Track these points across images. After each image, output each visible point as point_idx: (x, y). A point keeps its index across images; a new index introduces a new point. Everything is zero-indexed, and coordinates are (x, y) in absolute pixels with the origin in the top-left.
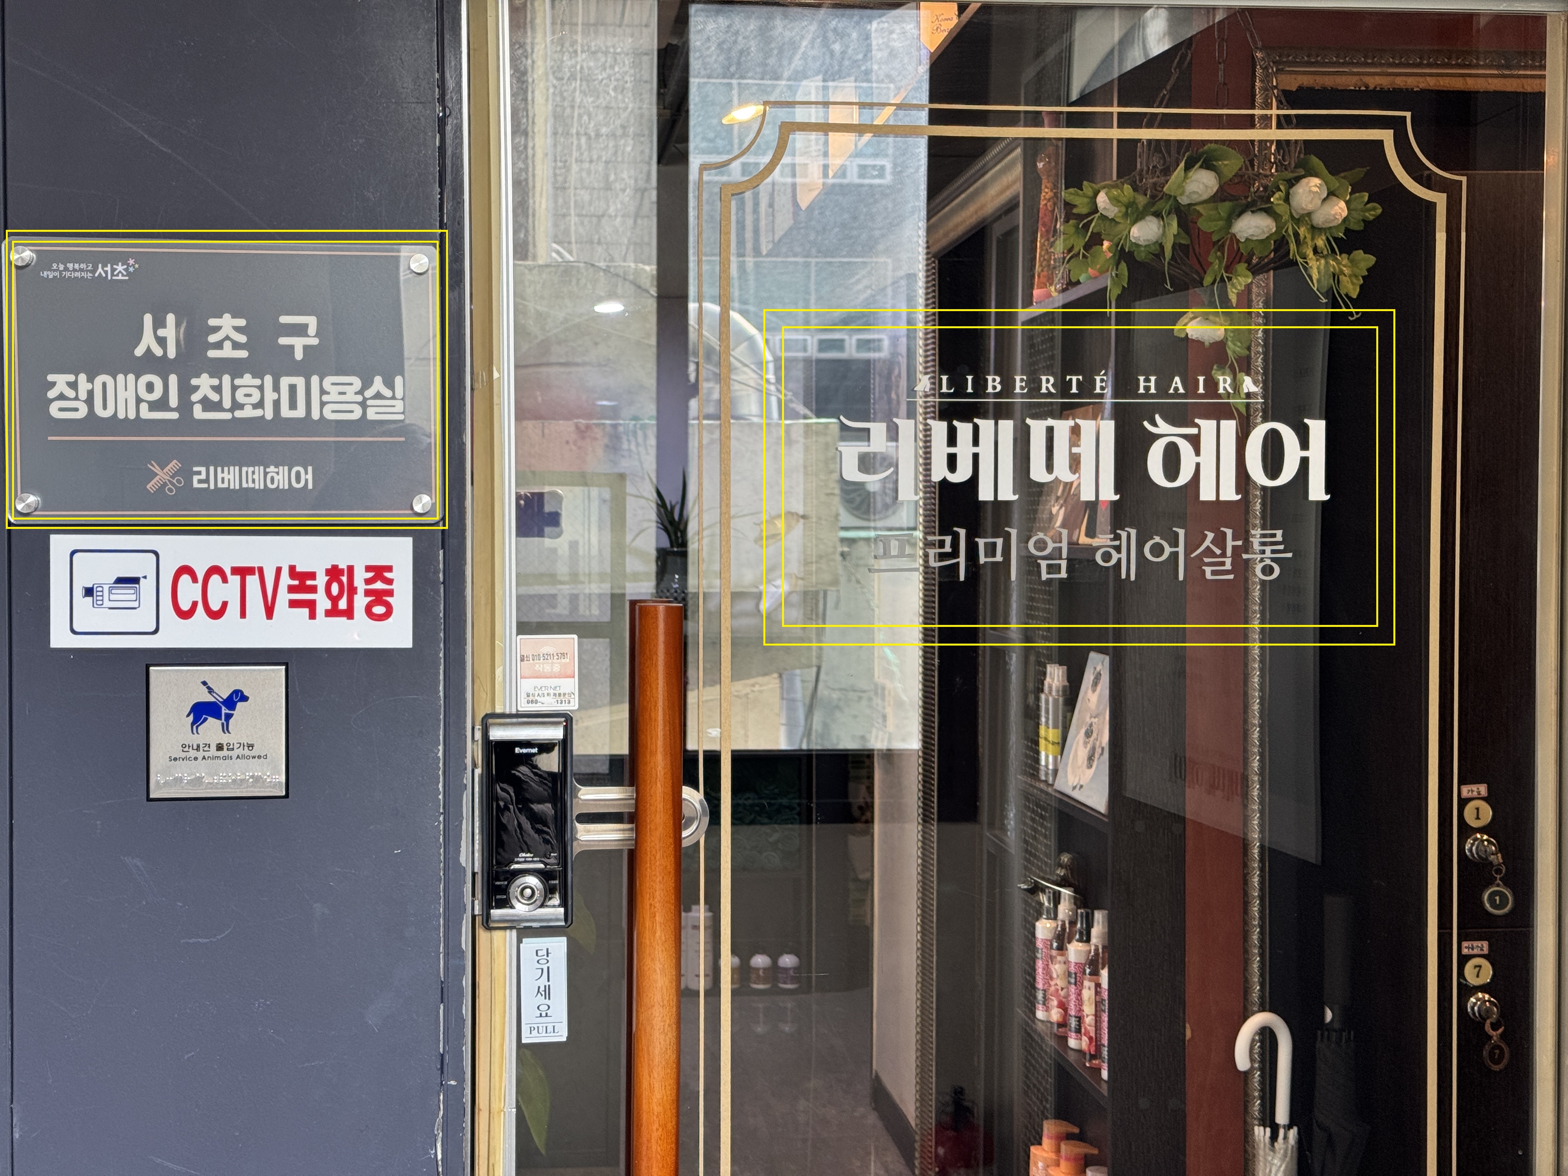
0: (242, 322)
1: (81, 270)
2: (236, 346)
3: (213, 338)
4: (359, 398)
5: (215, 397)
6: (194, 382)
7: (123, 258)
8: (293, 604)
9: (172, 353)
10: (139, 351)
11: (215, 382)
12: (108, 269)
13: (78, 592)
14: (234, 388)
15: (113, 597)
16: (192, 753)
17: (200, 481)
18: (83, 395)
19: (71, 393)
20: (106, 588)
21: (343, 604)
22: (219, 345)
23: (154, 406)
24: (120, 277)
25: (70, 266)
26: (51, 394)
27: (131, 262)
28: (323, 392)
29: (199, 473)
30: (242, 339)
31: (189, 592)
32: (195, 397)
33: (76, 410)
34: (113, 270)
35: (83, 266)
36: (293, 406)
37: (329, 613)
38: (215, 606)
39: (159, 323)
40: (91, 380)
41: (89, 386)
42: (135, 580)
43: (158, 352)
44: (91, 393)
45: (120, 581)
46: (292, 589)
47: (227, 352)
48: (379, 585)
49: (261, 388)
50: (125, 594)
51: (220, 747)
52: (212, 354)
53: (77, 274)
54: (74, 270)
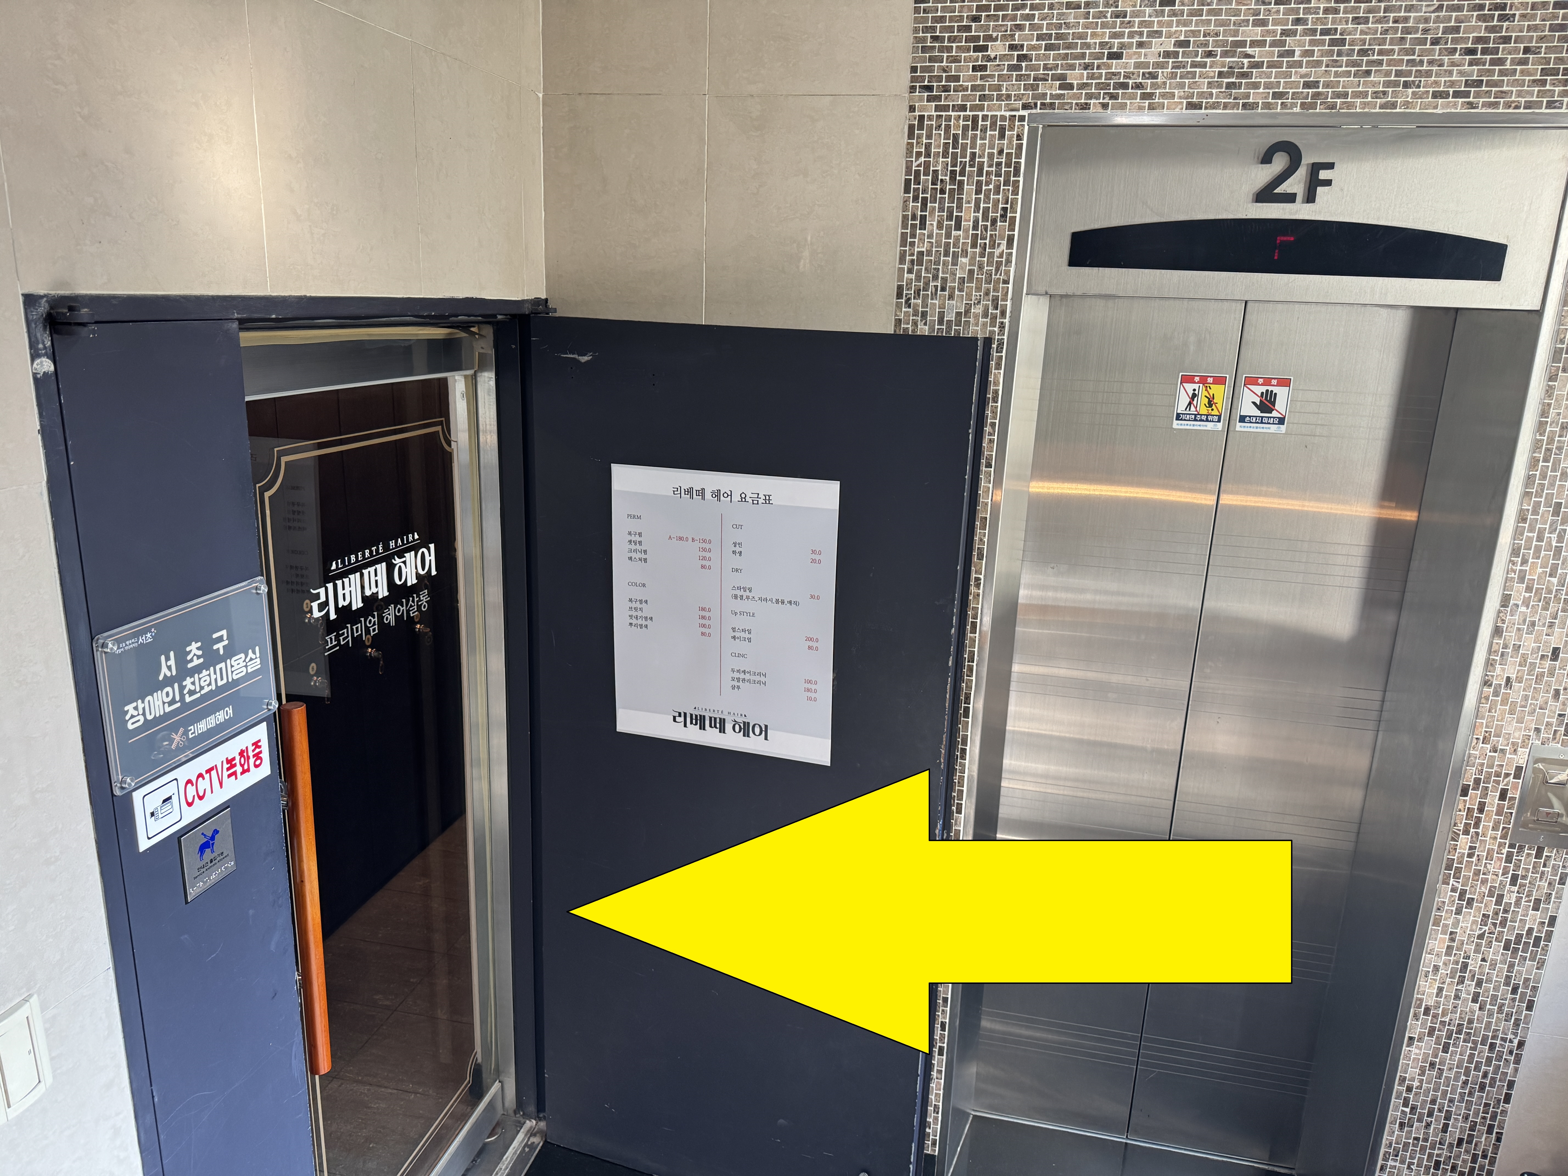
0: (199, 644)
1: (133, 643)
2: (199, 657)
3: (189, 658)
4: (245, 663)
5: (192, 688)
6: (184, 683)
7: (148, 630)
8: (229, 776)
9: (174, 673)
10: (161, 678)
11: (192, 679)
12: (144, 638)
13: (148, 815)
14: (200, 679)
15: (162, 811)
16: (202, 870)
17: (192, 734)
18: (141, 712)
19: (135, 713)
20: (159, 808)
21: (246, 767)
22: (191, 660)
23: (171, 703)
24: (149, 640)
25: (128, 643)
26: (127, 718)
27: (153, 630)
28: (232, 666)
29: (191, 730)
30: (200, 653)
31: (191, 790)
32: (185, 691)
33: (139, 721)
34: (146, 637)
35: (133, 640)
36: (222, 679)
37: (242, 773)
38: (201, 794)
39: (168, 659)
40: (143, 702)
41: (143, 705)
42: (170, 798)
43: (169, 674)
44: (144, 709)
45: (164, 801)
46: (228, 769)
47: (196, 662)
48: (257, 750)
49: (209, 675)
50: (168, 806)
51: (211, 861)
52: (190, 666)
53: (131, 646)
54: (130, 644)
